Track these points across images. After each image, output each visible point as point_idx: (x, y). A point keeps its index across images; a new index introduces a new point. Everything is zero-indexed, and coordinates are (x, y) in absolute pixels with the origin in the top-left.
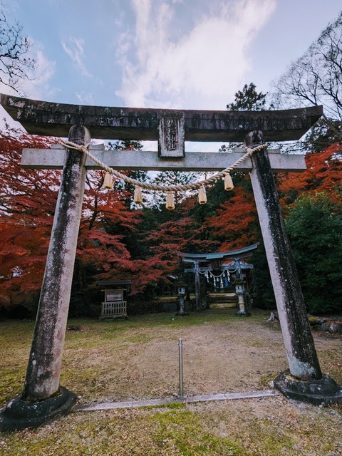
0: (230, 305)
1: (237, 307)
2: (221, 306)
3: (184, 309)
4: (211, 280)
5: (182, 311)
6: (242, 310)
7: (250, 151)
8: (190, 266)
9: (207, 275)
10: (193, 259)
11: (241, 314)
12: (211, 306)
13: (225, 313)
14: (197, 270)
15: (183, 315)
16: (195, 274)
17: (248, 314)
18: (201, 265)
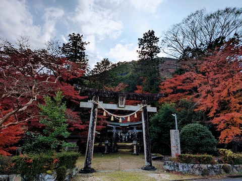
0: (129, 150)
1: (133, 151)
2: (124, 150)
3: (107, 151)
4: (121, 137)
5: (106, 152)
6: (135, 152)
7: (142, 106)
8: (111, 128)
9: (119, 134)
10: (113, 125)
11: (134, 154)
12: (119, 150)
13: (127, 154)
14: (114, 131)
15: (106, 154)
16: (113, 133)
17: (137, 154)
18: (117, 128)
